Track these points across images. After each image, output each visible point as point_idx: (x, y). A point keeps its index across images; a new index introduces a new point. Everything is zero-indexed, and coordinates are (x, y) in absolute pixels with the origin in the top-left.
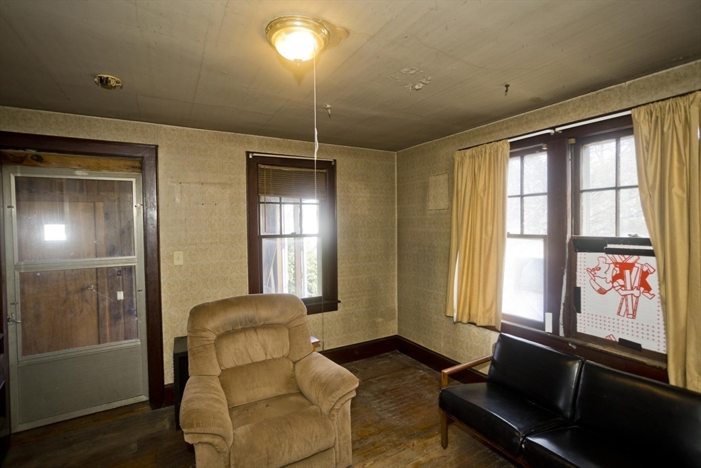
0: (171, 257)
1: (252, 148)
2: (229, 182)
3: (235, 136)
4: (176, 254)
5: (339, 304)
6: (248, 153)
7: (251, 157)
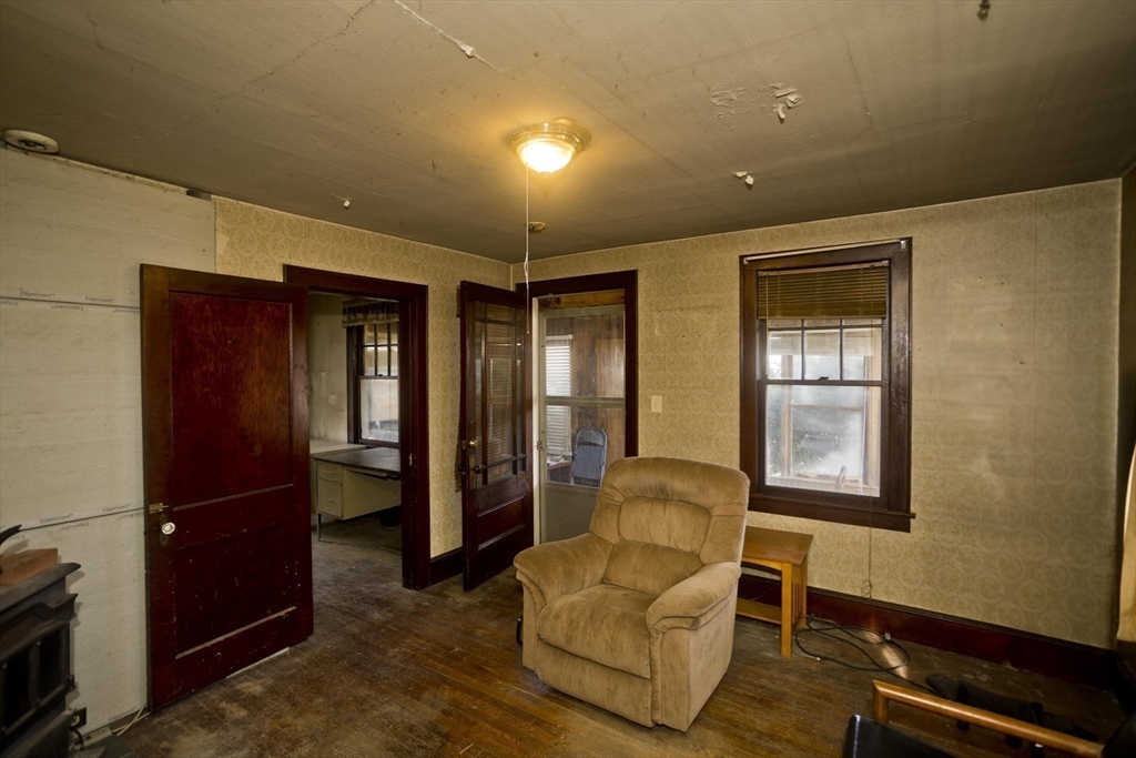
0: (648, 402)
1: (749, 250)
2: (717, 304)
3: (725, 237)
4: (654, 398)
5: (912, 520)
6: (742, 258)
7: (746, 263)
